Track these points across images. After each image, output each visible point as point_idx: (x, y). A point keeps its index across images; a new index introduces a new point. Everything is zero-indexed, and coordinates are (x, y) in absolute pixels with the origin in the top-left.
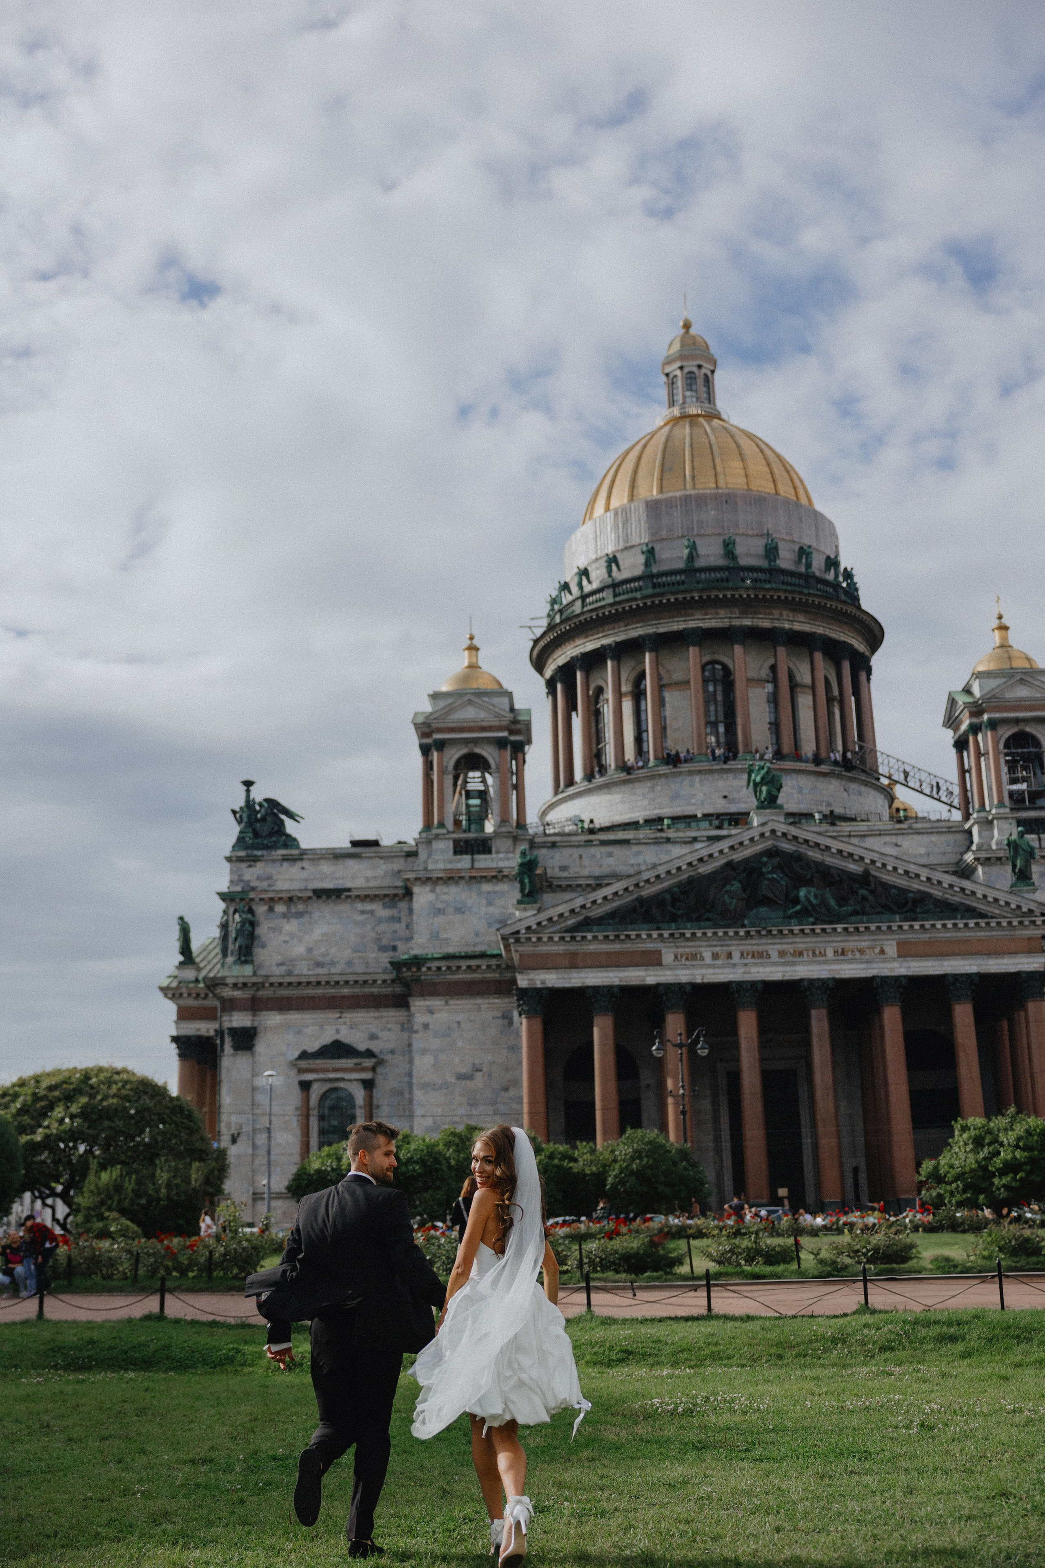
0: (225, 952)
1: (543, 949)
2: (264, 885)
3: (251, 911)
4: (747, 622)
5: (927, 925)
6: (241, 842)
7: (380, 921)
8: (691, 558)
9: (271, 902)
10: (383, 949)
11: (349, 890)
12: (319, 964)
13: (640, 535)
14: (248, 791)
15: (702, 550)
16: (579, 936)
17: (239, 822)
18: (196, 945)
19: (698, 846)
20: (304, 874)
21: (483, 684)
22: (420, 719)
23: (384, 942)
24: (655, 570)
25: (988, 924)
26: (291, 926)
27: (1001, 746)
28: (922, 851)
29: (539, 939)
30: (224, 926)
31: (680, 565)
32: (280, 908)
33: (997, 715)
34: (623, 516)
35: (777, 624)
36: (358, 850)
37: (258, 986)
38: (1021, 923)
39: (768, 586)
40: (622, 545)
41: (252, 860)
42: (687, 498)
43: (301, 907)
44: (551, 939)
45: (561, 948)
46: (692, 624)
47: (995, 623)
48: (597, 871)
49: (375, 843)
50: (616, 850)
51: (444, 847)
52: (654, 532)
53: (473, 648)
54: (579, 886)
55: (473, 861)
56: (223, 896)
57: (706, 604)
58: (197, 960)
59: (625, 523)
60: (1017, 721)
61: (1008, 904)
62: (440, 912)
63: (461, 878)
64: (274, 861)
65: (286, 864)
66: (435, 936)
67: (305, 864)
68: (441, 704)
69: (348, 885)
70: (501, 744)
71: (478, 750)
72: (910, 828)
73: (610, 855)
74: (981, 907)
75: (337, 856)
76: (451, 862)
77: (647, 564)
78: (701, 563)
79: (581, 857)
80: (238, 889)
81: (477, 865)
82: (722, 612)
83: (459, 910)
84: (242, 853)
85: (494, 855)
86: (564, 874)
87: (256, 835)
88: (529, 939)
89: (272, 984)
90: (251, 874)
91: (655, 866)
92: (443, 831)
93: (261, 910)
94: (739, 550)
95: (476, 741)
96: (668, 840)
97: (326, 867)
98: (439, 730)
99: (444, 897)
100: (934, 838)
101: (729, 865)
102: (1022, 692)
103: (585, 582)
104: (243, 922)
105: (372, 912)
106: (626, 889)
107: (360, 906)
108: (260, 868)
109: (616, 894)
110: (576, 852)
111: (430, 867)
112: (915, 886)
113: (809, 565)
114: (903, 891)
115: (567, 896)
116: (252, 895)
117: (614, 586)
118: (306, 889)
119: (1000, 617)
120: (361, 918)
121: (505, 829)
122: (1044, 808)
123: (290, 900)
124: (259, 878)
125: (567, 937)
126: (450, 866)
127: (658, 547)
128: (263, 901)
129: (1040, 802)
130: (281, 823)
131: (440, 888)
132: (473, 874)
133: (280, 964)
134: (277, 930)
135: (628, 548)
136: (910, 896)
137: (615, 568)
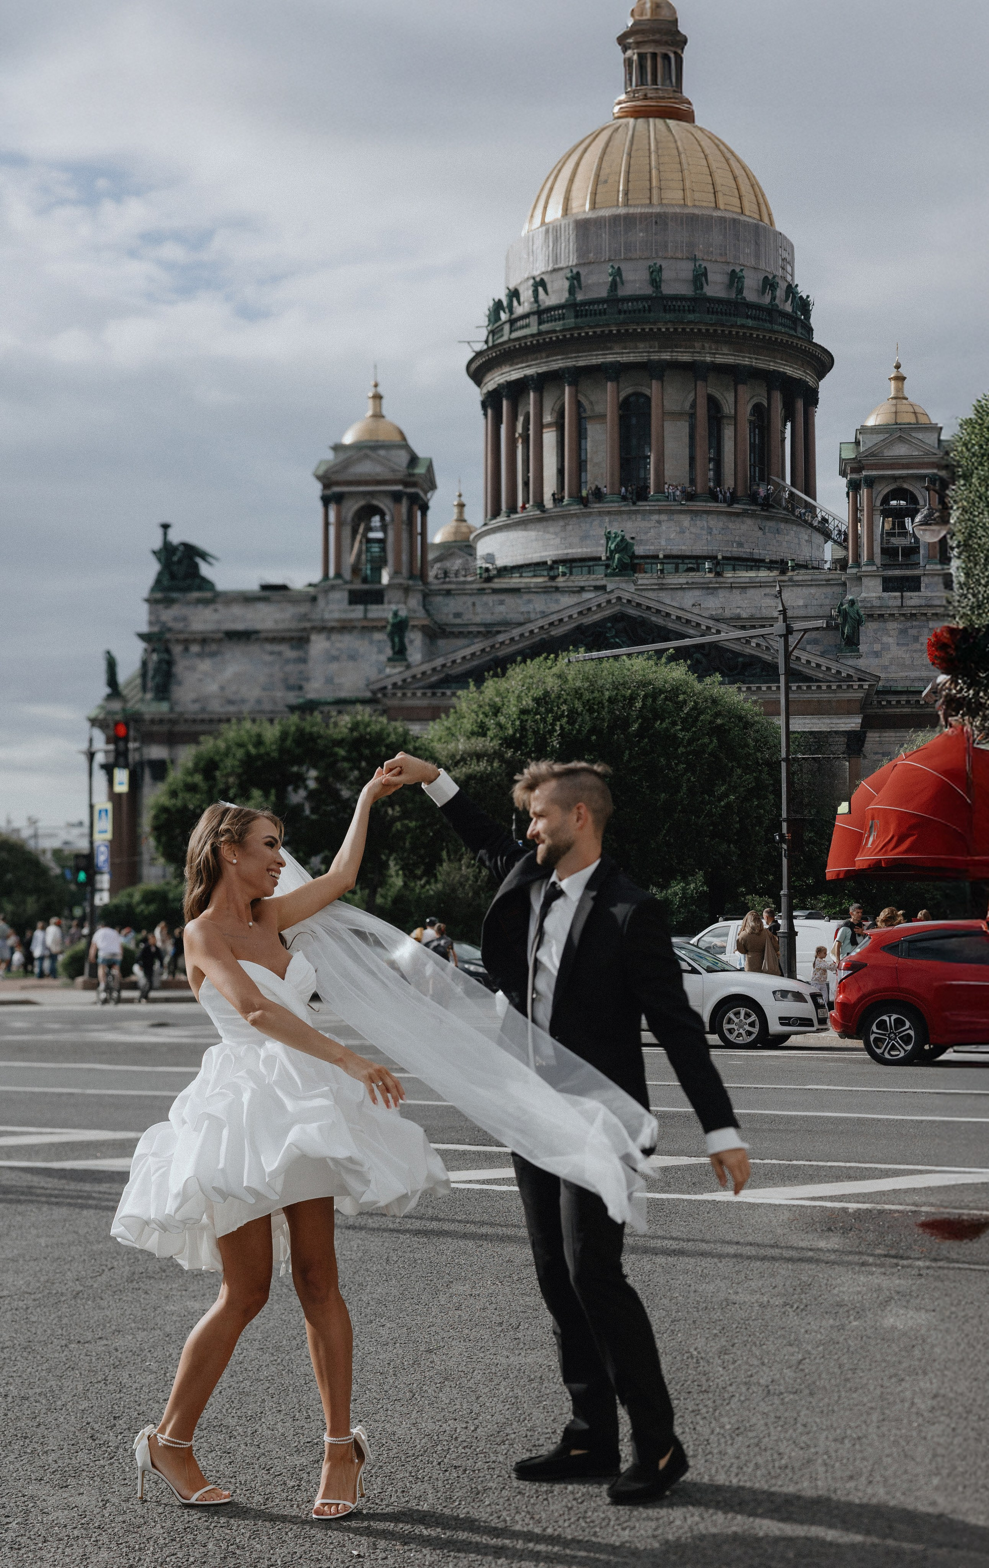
0: (144, 688)
1: (409, 702)
2: (179, 626)
3: (168, 651)
4: (666, 356)
5: (754, 687)
6: (158, 584)
7: (287, 661)
8: (614, 286)
9: (186, 643)
10: (290, 688)
11: (256, 632)
12: (231, 702)
13: (569, 257)
14: (165, 534)
15: (627, 275)
16: (439, 692)
17: (159, 560)
18: (122, 677)
19: (587, 596)
20: (216, 616)
21: (383, 436)
22: (321, 472)
23: (292, 681)
24: (581, 297)
25: (809, 687)
26: (205, 665)
27: (878, 503)
29: (404, 694)
30: (144, 664)
31: (603, 293)
32: (195, 648)
33: (874, 473)
34: (552, 232)
35: (698, 357)
36: (267, 593)
37: (173, 722)
38: (839, 687)
39: (691, 317)
40: (551, 266)
41: (168, 602)
42: (615, 219)
43: (214, 647)
44: (414, 694)
45: (425, 702)
46: (610, 358)
47: (894, 372)
48: (488, 618)
49: (284, 588)
50: (509, 599)
51: (340, 597)
52: (582, 251)
53: (378, 397)
54: (470, 633)
55: (366, 611)
56: (142, 637)
57: (624, 338)
58: (125, 692)
59: (556, 240)
60: (895, 478)
61: (829, 669)
62: (335, 659)
63: (354, 628)
64: (188, 603)
65: (200, 607)
66: (329, 680)
67: (219, 607)
68: (342, 456)
69: (258, 626)
70: (397, 497)
71: (375, 502)
72: (791, 580)
73: (502, 603)
74: (807, 671)
75: (246, 599)
76: (345, 611)
77: (572, 291)
78: (624, 291)
79: (474, 604)
80: (156, 629)
81: (371, 615)
82: (642, 346)
83: (353, 658)
84: (159, 595)
85: (386, 606)
86: (458, 621)
87: (173, 576)
89: (186, 721)
90: (168, 615)
91: (544, 615)
92: (339, 582)
93: (177, 649)
95: (372, 494)
96: (557, 589)
97: (237, 610)
98: (339, 483)
99: (338, 645)
100: (813, 590)
101: (579, 628)
102: (901, 450)
103: (515, 303)
104: (160, 661)
105: (280, 654)
106: (483, 650)
107: (269, 647)
108: (176, 610)
109: (473, 654)
110: (469, 600)
111: (327, 616)
112: (748, 650)
113: (740, 291)
114: (740, 656)
115: (460, 642)
116: (168, 636)
117: (540, 312)
118: (218, 631)
119: (898, 367)
120: (268, 658)
121: (396, 581)
122: (916, 565)
123: (204, 641)
124: (175, 619)
125: (429, 692)
126: (344, 616)
127: (583, 272)
128: (178, 641)
129: (914, 558)
130: (196, 567)
131: (335, 637)
132: (365, 624)
133: (195, 701)
134: (193, 669)
135: (555, 270)
136: (741, 660)
137: (541, 292)
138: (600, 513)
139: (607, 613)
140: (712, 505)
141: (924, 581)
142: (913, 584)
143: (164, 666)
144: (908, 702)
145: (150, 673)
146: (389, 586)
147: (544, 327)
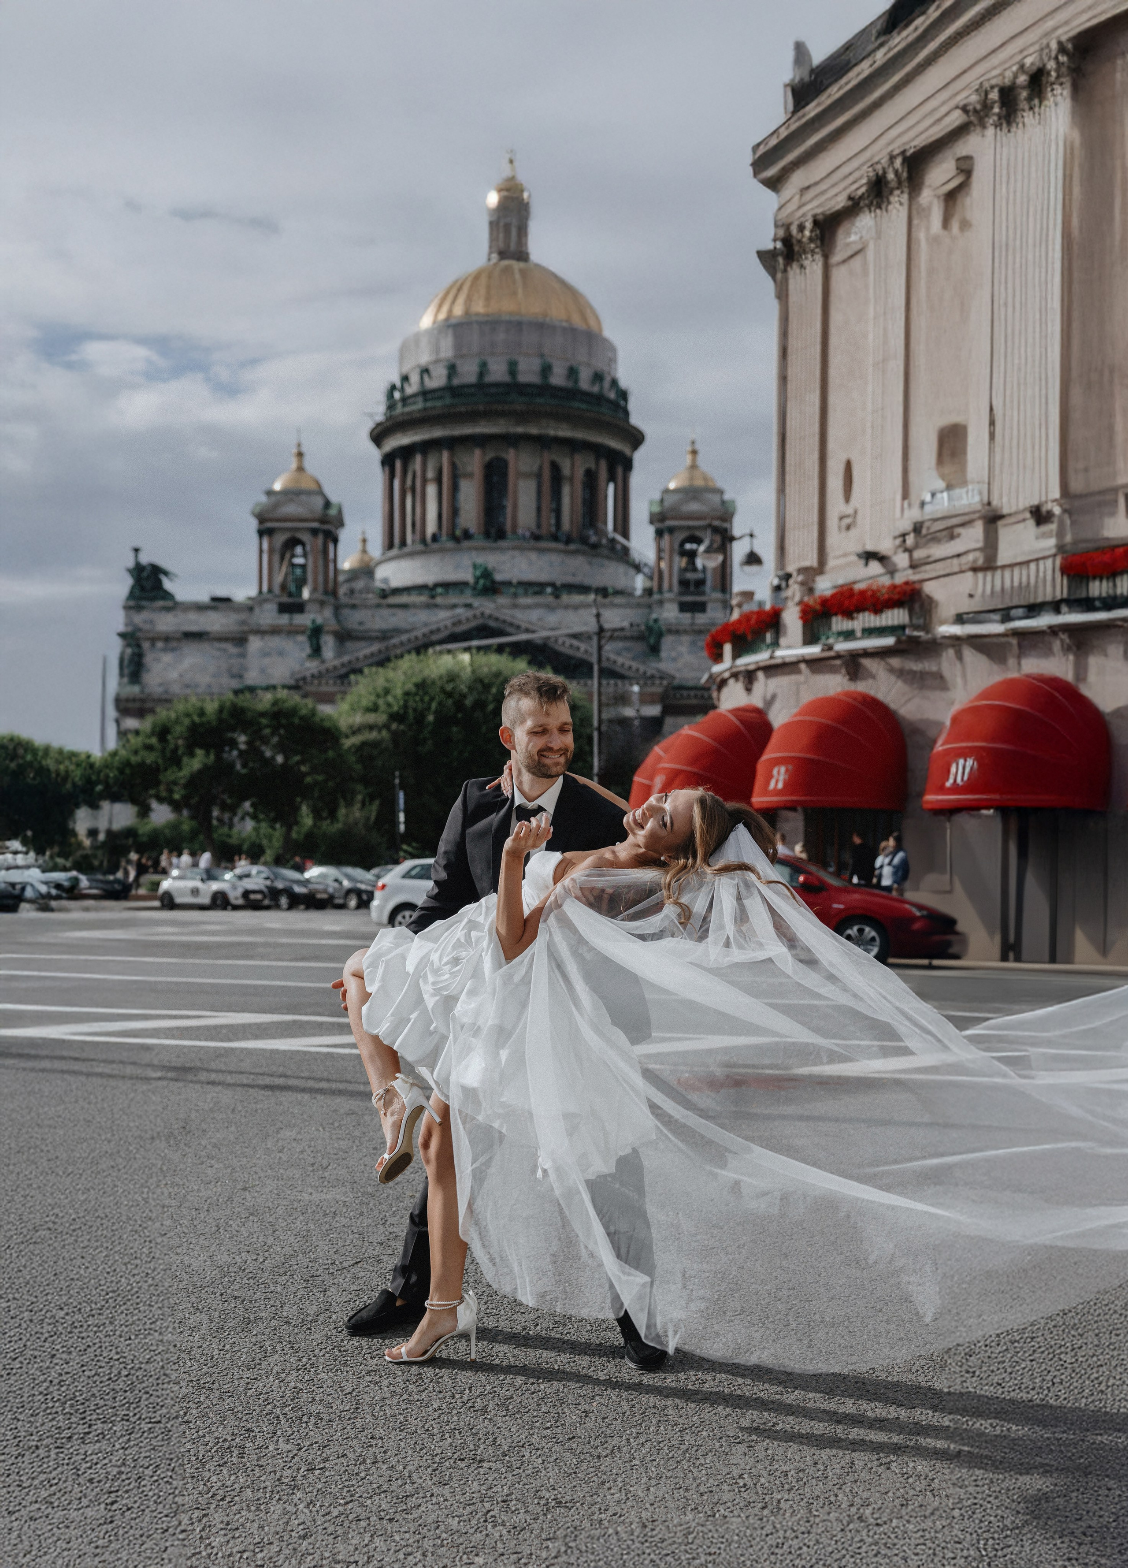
0: (122, 673)
1: (323, 689)
2: (147, 627)
3: (139, 646)
4: (520, 430)
5: (582, 682)
6: (132, 595)
7: (231, 656)
8: (481, 375)
9: (153, 640)
10: (233, 676)
11: (207, 633)
12: (187, 686)
13: (447, 351)
14: (136, 556)
15: (491, 367)
17: (133, 576)
19: (458, 611)
20: (176, 621)
21: (306, 485)
22: (257, 511)
24: (456, 382)
25: (623, 683)
26: (167, 658)
27: (676, 546)
29: (320, 682)
30: (122, 656)
31: (472, 379)
32: (160, 645)
33: (674, 523)
34: (439, 329)
35: (543, 431)
36: (215, 604)
37: (142, 701)
38: (645, 683)
39: (539, 400)
40: (433, 358)
41: (139, 608)
43: (174, 644)
44: (327, 683)
45: (335, 689)
46: (477, 430)
47: (689, 448)
49: (227, 600)
50: (400, 613)
51: (271, 607)
52: (458, 346)
53: (300, 455)
54: (370, 637)
55: (291, 619)
56: (120, 635)
57: (488, 415)
60: (689, 528)
61: (637, 670)
62: (268, 655)
63: (282, 631)
64: (154, 610)
65: (163, 613)
66: (263, 671)
67: (178, 613)
68: (273, 499)
69: (209, 628)
70: (314, 532)
71: (298, 535)
72: (610, 603)
73: (394, 615)
74: (622, 671)
75: (200, 608)
76: (275, 619)
77: (450, 377)
78: (490, 378)
79: (373, 615)
80: (130, 629)
81: (294, 622)
82: (502, 422)
83: (281, 653)
84: (132, 603)
86: (361, 628)
87: (143, 589)
88: (312, 683)
89: (152, 699)
90: (139, 618)
91: (426, 625)
92: (271, 596)
93: (146, 645)
94: (522, 367)
95: (296, 529)
96: (436, 606)
97: (192, 616)
98: (271, 520)
99: (270, 644)
100: (627, 611)
102: (694, 507)
103: (406, 385)
104: (134, 654)
105: (225, 650)
106: (379, 650)
107: (217, 645)
108: (145, 615)
109: (371, 652)
110: (369, 613)
111: (261, 622)
112: (579, 655)
113: (576, 381)
114: (570, 657)
115: (362, 644)
116: (139, 634)
117: (425, 394)
118: (178, 632)
119: (693, 443)
120: (218, 654)
121: (314, 596)
122: (703, 593)
123: (167, 639)
124: (145, 622)
125: (338, 681)
126: (274, 622)
127: (459, 363)
128: (147, 639)
129: (702, 588)
130: (160, 582)
131: (268, 638)
132: (290, 628)
133: (161, 685)
134: (158, 660)
135: (437, 361)
136: (573, 662)
137: (426, 377)
138: (470, 549)
139: (473, 624)
140: (553, 545)
141: (710, 606)
142: (701, 607)
143: (136, 659)
144: (696, 696)
145: (126, 662)
146: (309, 600)
147: (429, 404)
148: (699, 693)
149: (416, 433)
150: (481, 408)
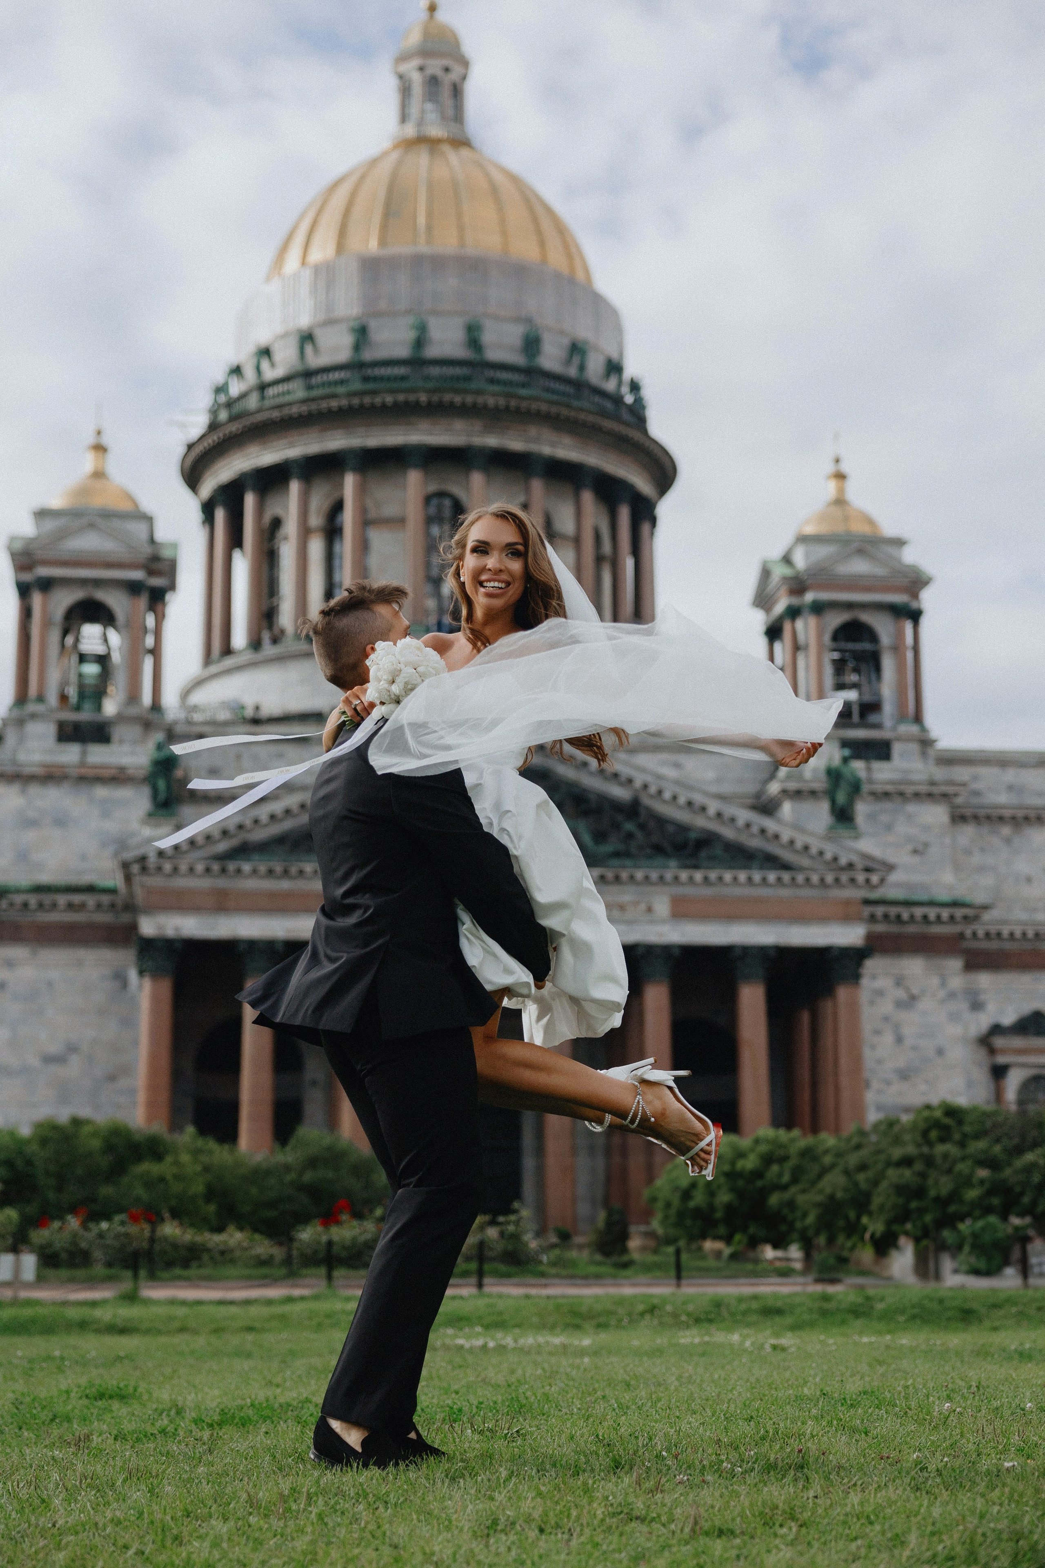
1: (181, 882)
4: (492, 441)
5: (713, 875)
8: (419, 343)
13: (348, 304)
15: (434, 333)
16: (231, 866)
22: (18, 546)
24: (368, 355)
25: (792, 879)
27: (827, 638)
28: (710, 775)
29: (175, 869)
31: (403, 352)
33: (825, 596)
35: (533, 447)
38: (837, 880)
39: (523, 392)
40: (321, 317)
42: (418, 260)
44: (191, 870)
45: (205, 883)
46: (414, 438)
47: (829, 469)
51: (42, 731)
52: (368, 298)
53: (99, 449)
55: (84, 754)
57: (434, 412)
59: (330, 284)
60: (849, 606)
61: (821, 853)
62: (30, 823)
63: (65, 777)
66: (22, 857)
68: (50, 525)
70: (134, 588)
71: (98, 596)
74: (786, 855)
76: (51, 752)
77: (357, 347)
78: (432, 352)
81: (91, 759)
82: (459, 425)
85: (113, 747)
88: (159, 869)
92: (43, 708)
94: (488, 337)
95: (98, 583)
98: (46, 563)
99: (38, 803)
102: (859, 567)
103: (265, 365)
109: (288, 812)
111: (22, 757)
112: (700, 822)
113: (582, 368)
114: (683, 829)
117: (308, 374)
119: (836, 461)
121: (133, 711)
122: (878, 726)
125: (216, 867)
126: (49, 759)
127: (373, 324)
129: (873, 718)
132: (83, 771)
135: (330, 322)
136: (693, 835)
137: (309, 349)
141: (897, 749)
142: (882, 751)
146: (120, 718)
147: (314, 393)
148: (893, 911)
149: (292, 445)
150: (423, 398)
